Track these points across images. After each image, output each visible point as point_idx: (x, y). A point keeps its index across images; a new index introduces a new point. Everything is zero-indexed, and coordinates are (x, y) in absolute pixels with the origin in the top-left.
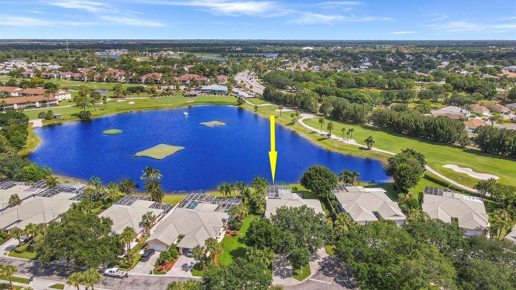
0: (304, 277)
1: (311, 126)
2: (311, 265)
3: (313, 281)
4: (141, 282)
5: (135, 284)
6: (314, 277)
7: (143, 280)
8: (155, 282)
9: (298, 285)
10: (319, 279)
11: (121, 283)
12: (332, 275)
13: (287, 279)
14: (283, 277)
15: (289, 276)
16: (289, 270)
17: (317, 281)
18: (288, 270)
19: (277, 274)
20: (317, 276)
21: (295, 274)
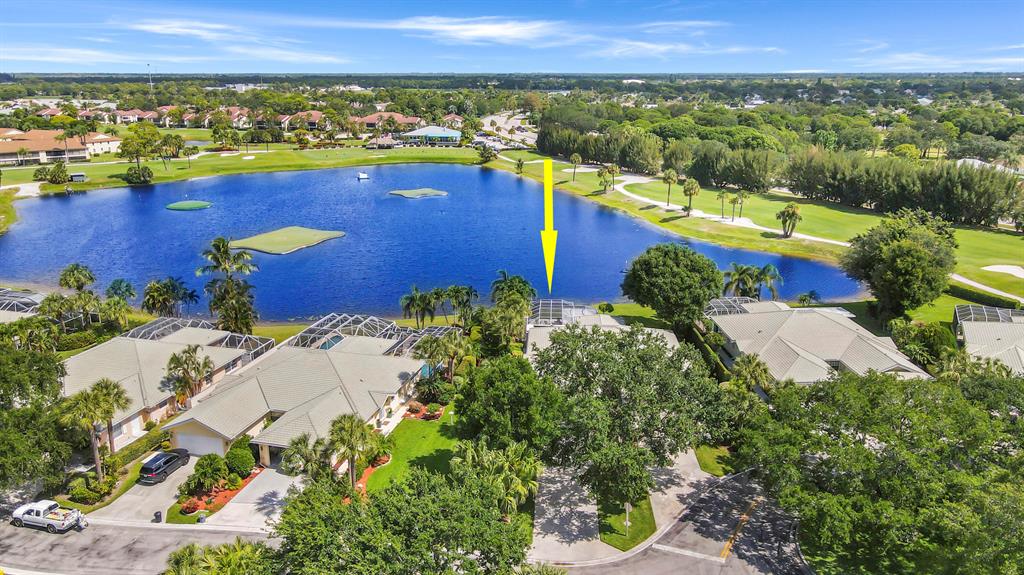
0: (635, 540)
1: (643, 196)
2: (657, 504)
3: (666, 554)
4: (117, 545)
5: (94, 553)
6: (666, 538)
7: (126, 539)
8: (158, 546)
9: (616, 565)
10: (683, 547)
11: (53, 546)
12: (724, 536)
13: (582, 544)
14: (569, 537)
15: (585, 533)
16: (588, 516)
17: (678, 551)
18: (582, 516)
19: (548, 528)
20: (677, 537)
21: (605, 529)
